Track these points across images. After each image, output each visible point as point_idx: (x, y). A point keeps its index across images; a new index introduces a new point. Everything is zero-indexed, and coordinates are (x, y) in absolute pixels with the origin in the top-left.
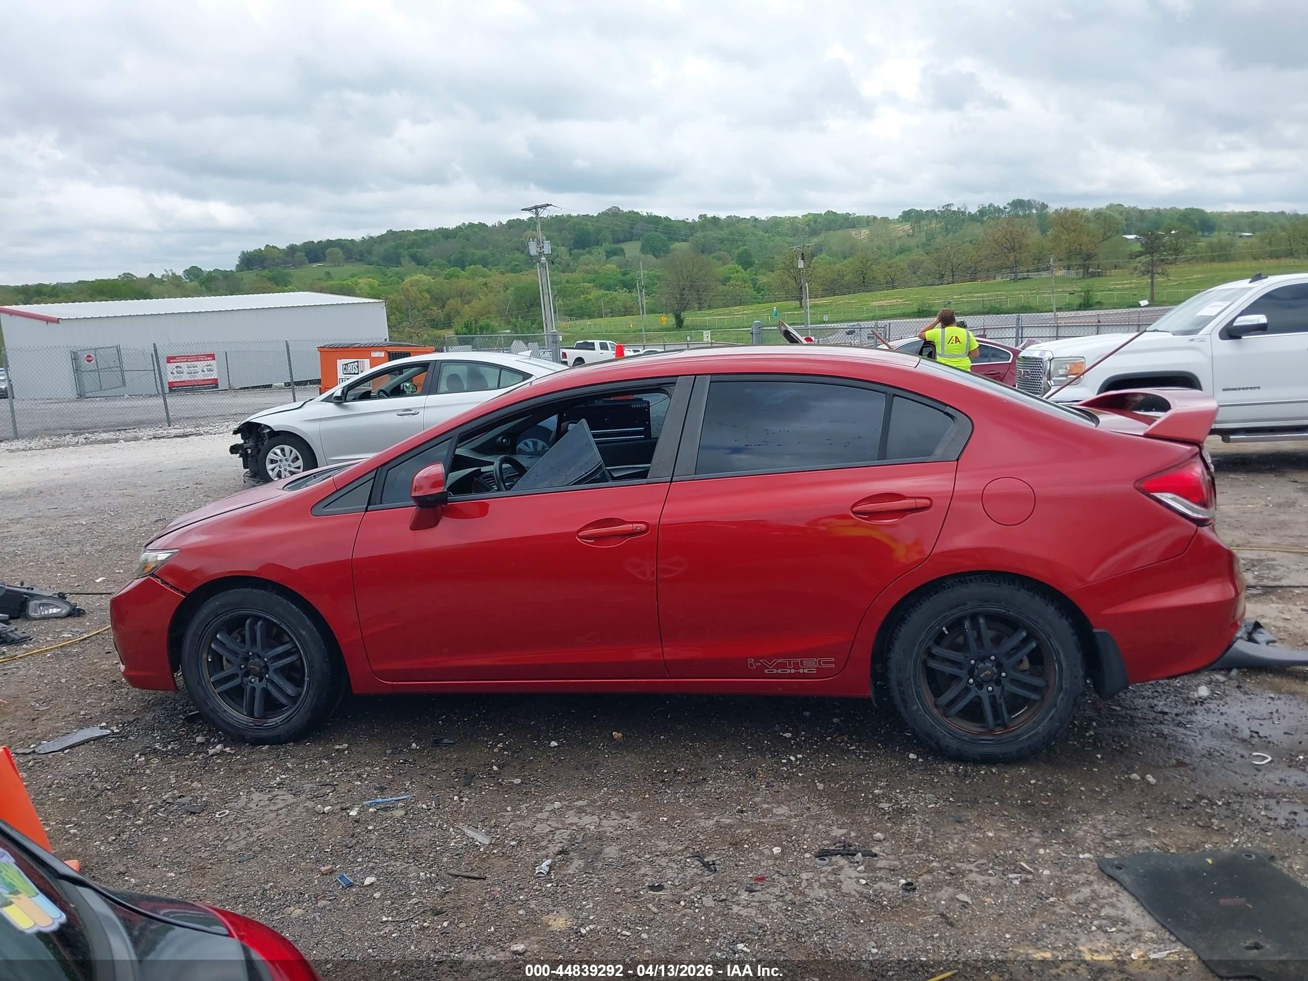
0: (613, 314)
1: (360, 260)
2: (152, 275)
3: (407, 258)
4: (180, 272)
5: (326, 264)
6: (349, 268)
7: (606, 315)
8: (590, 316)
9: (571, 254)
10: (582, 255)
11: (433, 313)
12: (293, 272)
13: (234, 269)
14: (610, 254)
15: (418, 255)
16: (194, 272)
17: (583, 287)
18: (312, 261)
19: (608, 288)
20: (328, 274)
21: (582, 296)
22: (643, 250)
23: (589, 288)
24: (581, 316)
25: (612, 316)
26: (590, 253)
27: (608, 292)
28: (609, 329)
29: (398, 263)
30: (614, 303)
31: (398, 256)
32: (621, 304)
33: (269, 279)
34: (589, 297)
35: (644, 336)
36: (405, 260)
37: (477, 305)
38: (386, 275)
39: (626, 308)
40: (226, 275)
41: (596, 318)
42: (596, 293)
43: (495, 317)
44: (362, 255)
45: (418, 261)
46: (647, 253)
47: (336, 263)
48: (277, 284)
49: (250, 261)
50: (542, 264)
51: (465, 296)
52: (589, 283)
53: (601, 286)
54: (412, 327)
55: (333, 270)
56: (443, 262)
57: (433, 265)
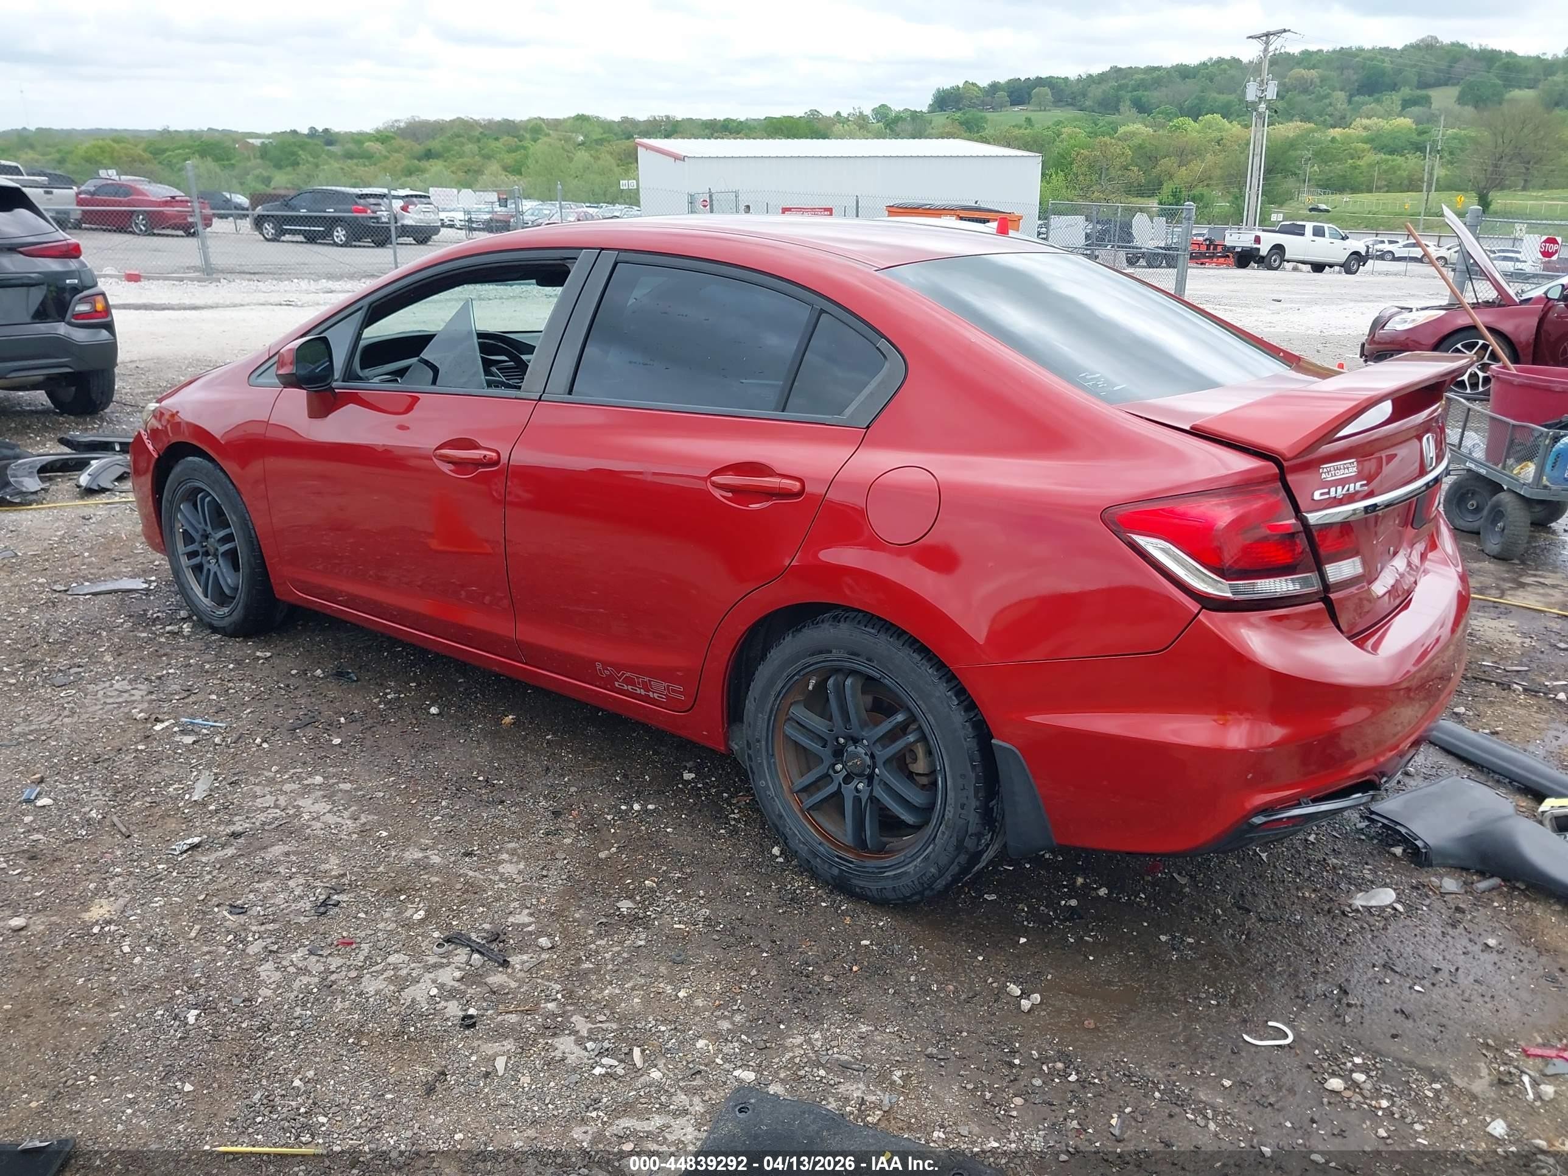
0: (1390, 188)
1: (1071, 104)
2: (838, 114)
3: (1128, 103)
4: (867, 111)
5: (1030, 108)
6: (1058, 114)
7: (1379, 189)
8: (1354, 190)
9: (1350, 102)
10: (1364, 104)
11: (1132, 175)
12: (989, 115)
13: (925, 109)
14: (1407, 104)
15: (1144, 100)
16: (882, 112)
17: (1355, 149)
18: (1014, 103)
19: (1392, 152)
20: (1028, 120)
21: (1350, 161)
22: (1461, 100)
23: (1363, 151)
24: (1341, 190)
25: (1387, 192)
26: (1378, 101)
27: (1390, 157)
28: (1374, 209)
29: (1116, 110)
30: (1395, 173)
31: (1119, 100)
32: (1405, 174)
33: (961, 124)
34: (1360, 163)
35: (1422, 222)
36: (1125, 107)
37: (1198, 167)
38: (1096, 125)
39: (1411, 180)
40: (915, 116)
41: (1362, 192)
42: (1372, 157)
43: (1217, 185)
44: (1074, 98)
45: (1142, 108)
46: (1466, 104)
47: (1042, 107)
48: (969, 129)
49: (945, 101)
50: (1261, 114)
51: (1185, 155)
52: (1366, 143)
53: (1381, 149)
54: (1103, 192)
55: (1036, 116)
56: (1174, 109)
57: (1159, 113)
